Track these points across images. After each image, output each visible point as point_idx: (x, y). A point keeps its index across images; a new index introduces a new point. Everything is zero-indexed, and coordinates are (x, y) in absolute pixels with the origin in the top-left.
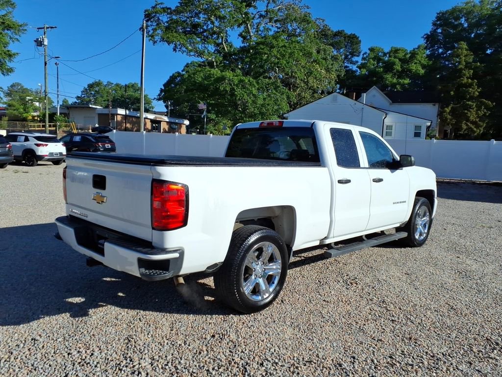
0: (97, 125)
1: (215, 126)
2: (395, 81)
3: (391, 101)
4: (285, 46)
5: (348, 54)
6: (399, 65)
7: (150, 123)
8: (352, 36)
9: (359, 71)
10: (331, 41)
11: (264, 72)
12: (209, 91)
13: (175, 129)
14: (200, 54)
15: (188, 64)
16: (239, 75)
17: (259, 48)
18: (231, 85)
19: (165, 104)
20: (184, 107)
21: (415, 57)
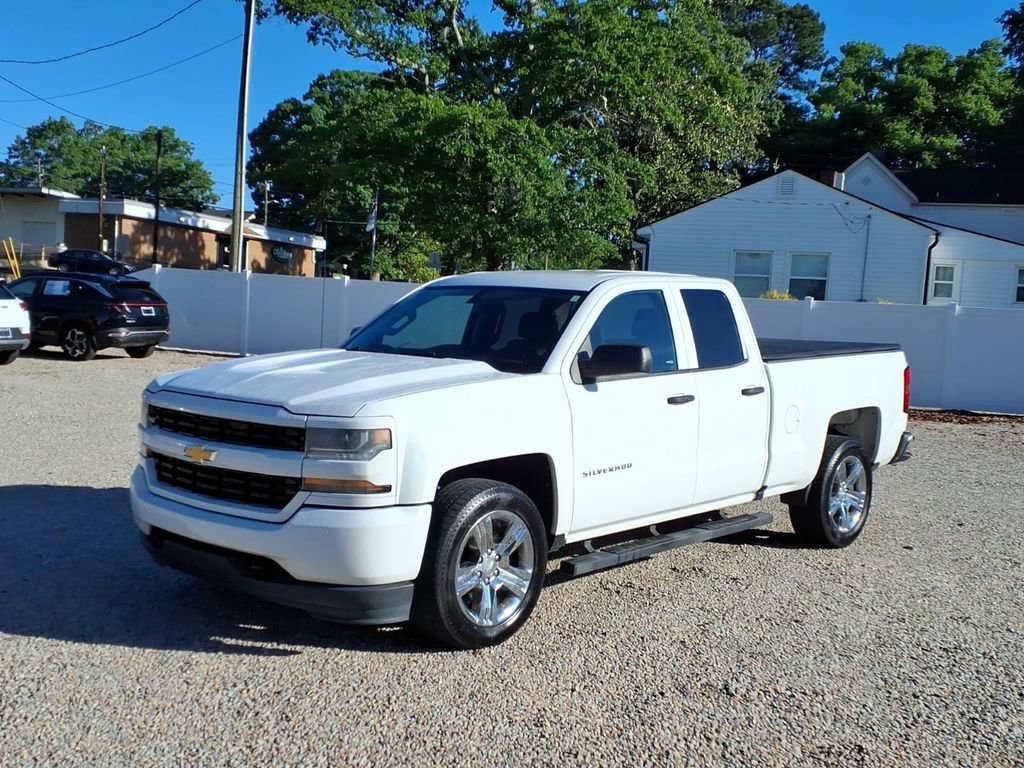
0: (63, 248)
1: (394, 255)
2: (918, 139)
3: (915, 198)
4: (628, 35)
5: (788, 60)
6: (930, 94)
7: (215, 244)
8: (799, 12)
9: (813, 110)
10: (741, 23)
11: (569, 106)
12: (411, 158)
13: (285, 262)
14: (388, 52)
15: (321, 78)
16: (500, 115)
17: (556, 38)
18: (477, 141)
19: (253, 190)
20: (328, 201)
21: (975, 75)
